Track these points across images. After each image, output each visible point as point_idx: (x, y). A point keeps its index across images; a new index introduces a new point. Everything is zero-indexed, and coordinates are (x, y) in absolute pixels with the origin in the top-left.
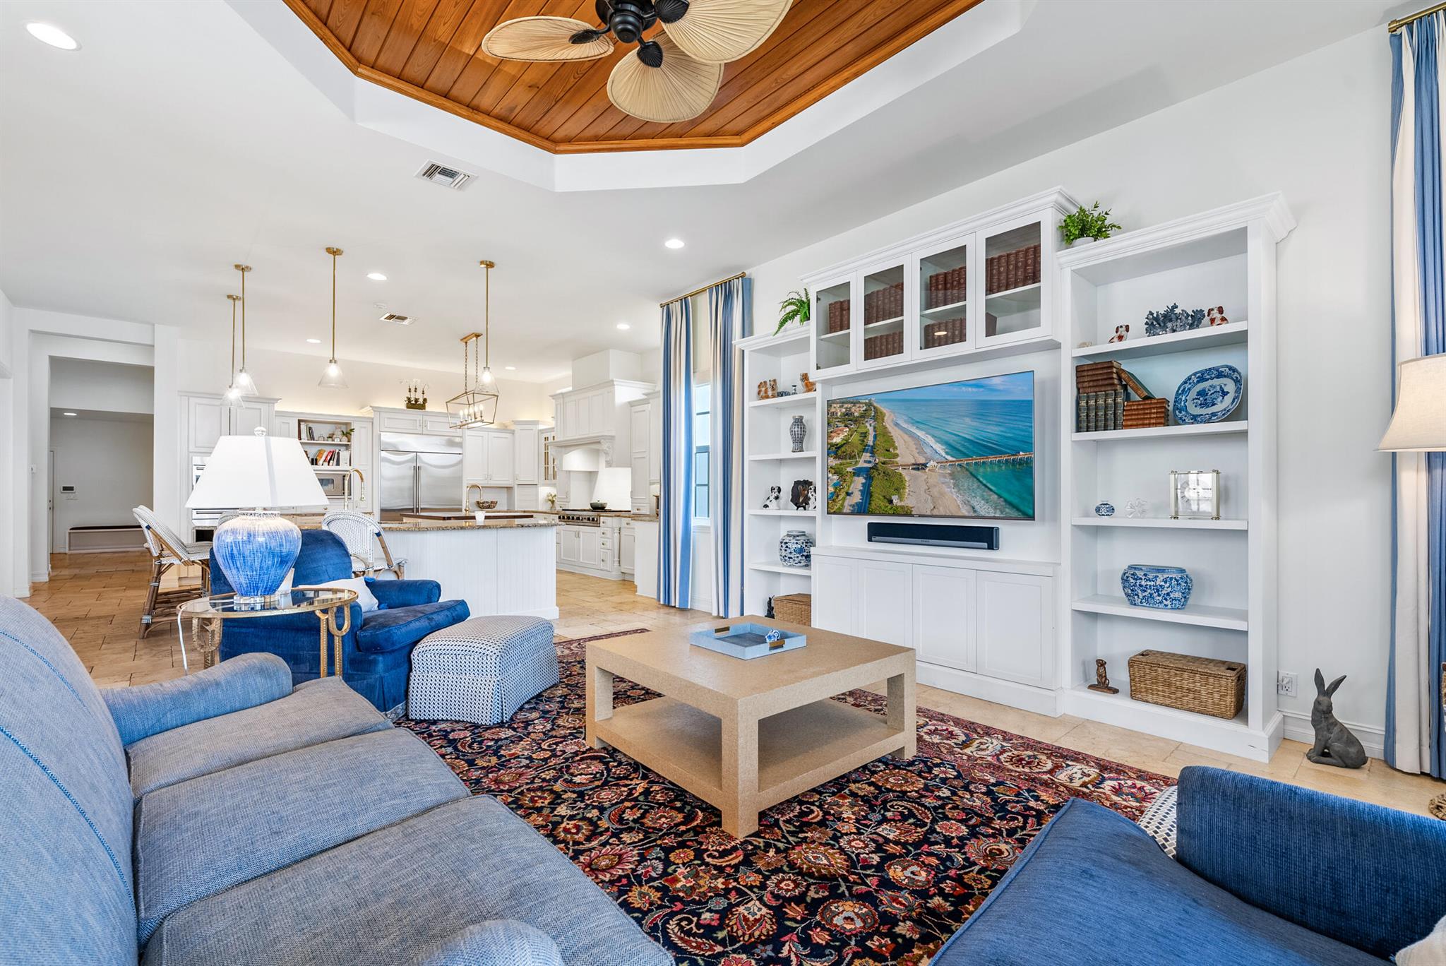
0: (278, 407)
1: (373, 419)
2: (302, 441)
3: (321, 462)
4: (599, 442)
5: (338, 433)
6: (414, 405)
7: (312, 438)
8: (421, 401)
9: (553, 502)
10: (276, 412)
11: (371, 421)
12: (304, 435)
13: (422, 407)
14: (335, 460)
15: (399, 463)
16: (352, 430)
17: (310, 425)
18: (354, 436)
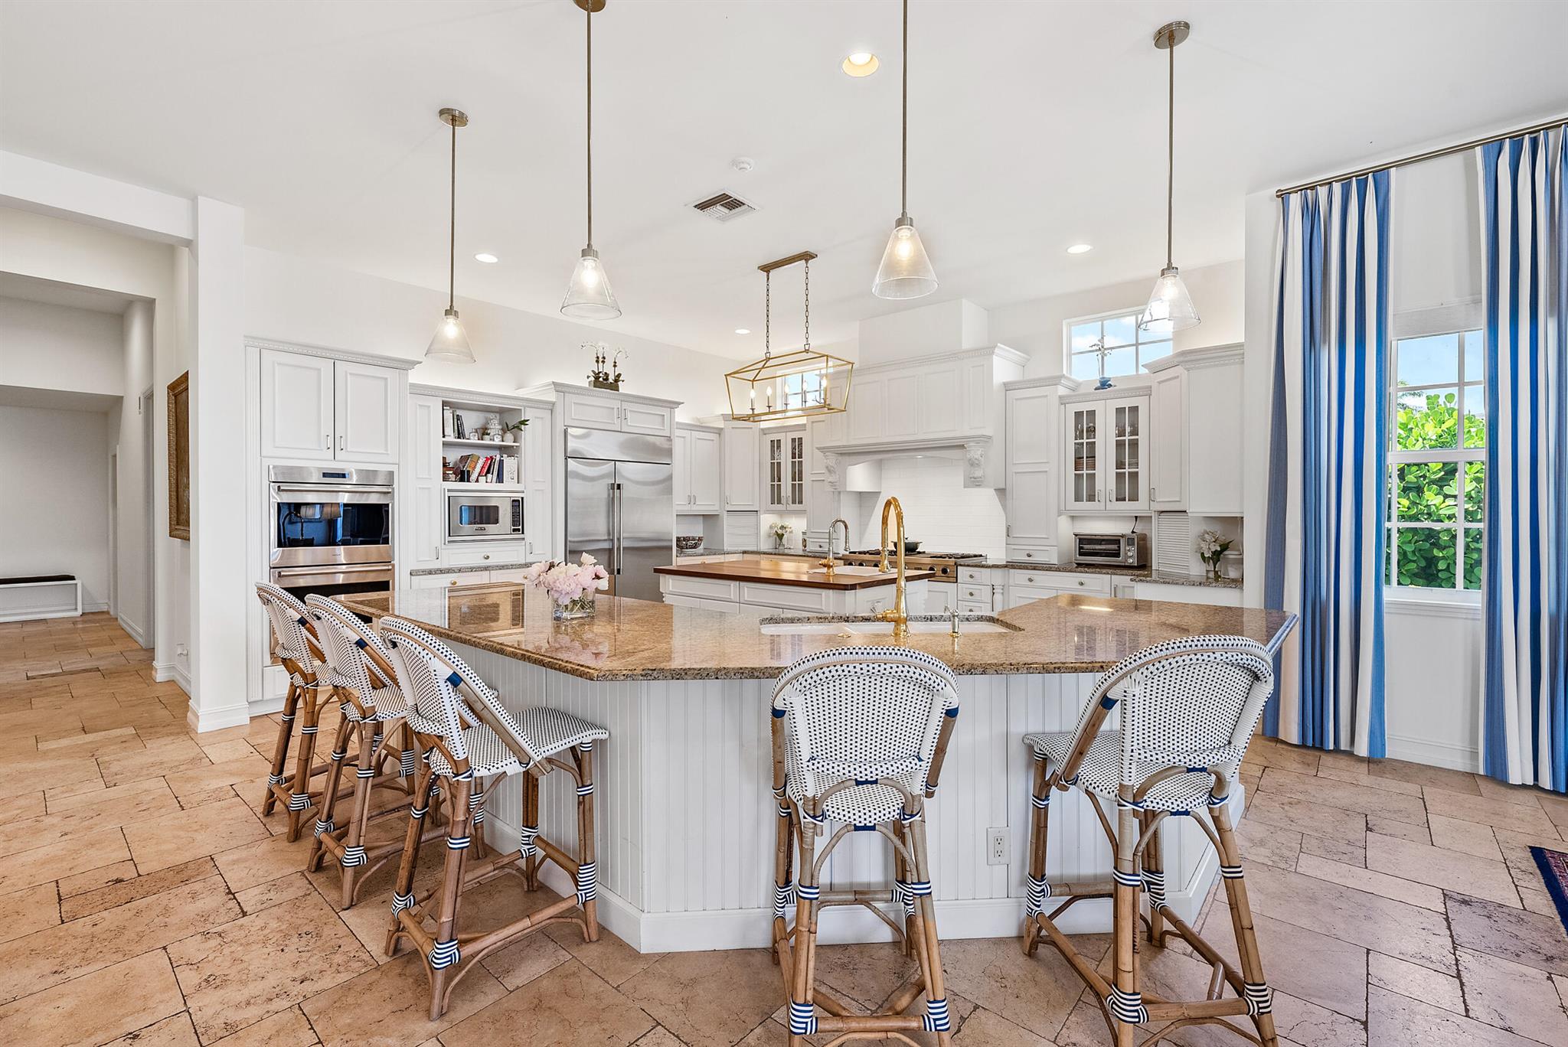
0: (415, 377)
1: (554, 404)
2: (447, 439)
3: (474, 477)
4: (962, 447)
5: (495, 427)
6: (604, 382)
7: (460, 434)
8: (611, 379)
9: (781, 536)
10: (413, 385)
11: (551, 407)
12: (449, 430)
13: (614, 386)
14: (495, 473)
15: (592, 479)
16: (523, 422)
17: (459, 412)
18: (527, 432)
